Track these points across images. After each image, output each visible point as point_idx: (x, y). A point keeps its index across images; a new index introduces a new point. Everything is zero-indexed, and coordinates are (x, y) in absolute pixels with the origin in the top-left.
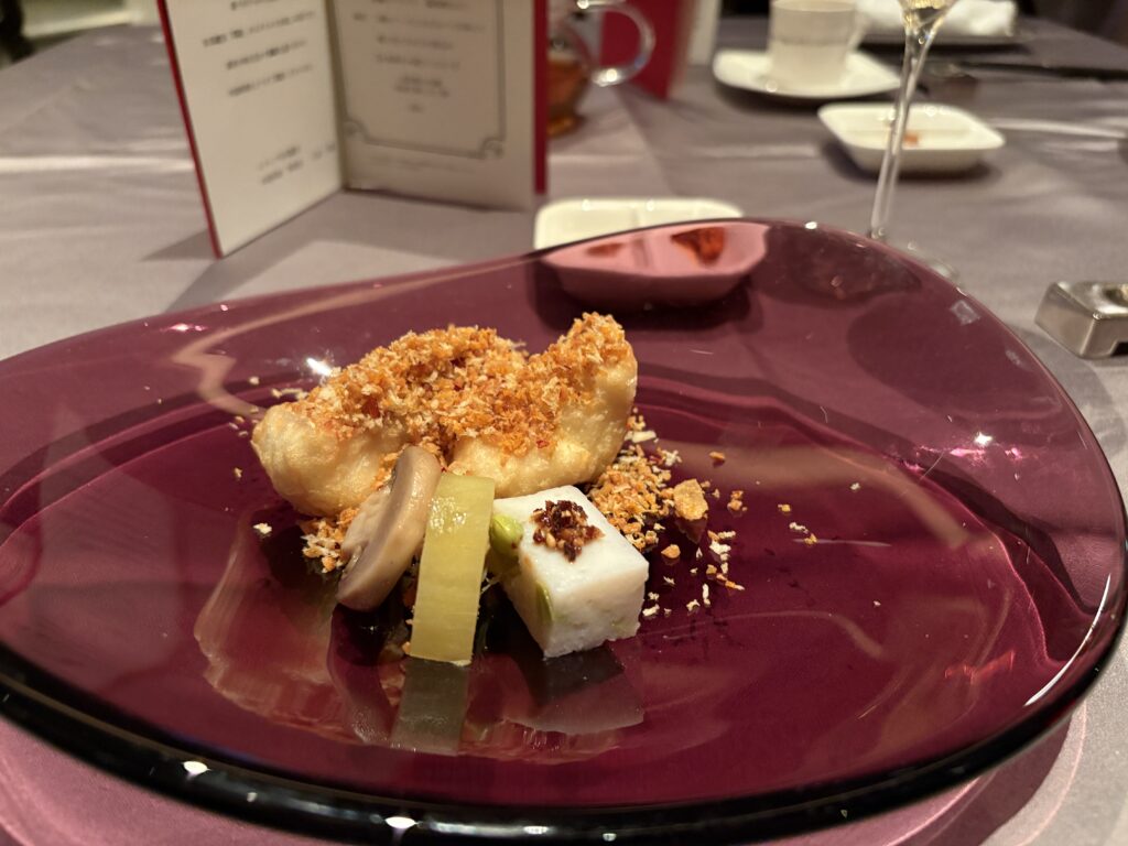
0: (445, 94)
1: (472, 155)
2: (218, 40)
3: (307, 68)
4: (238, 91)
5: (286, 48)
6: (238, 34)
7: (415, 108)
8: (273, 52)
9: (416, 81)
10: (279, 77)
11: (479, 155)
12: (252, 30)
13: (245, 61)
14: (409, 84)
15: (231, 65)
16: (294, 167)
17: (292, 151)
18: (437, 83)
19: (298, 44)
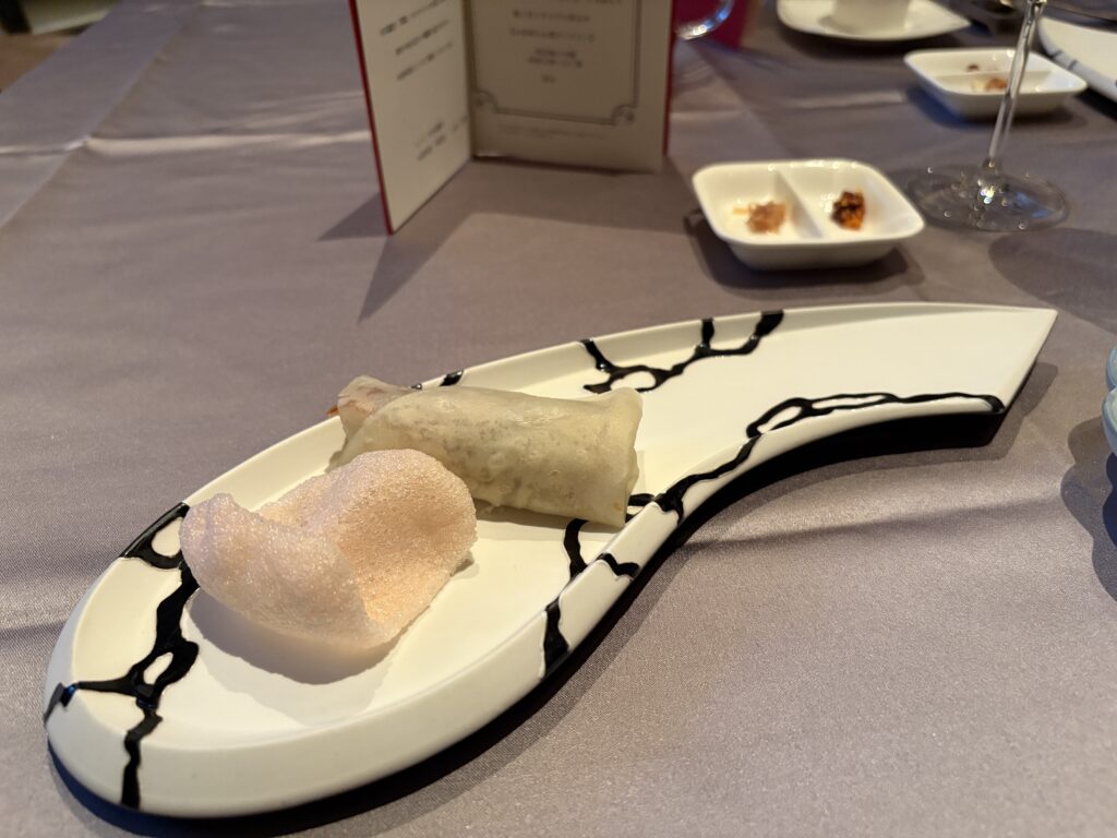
0: (579, 64)
1: (603, 122)
2: (390, 28)
3: (449, 45)
4: (404, 75)
5: (435, 29)
6: (404, 20)
7: (547, 79)
8: (427, 34)
9: (552, 53)
10: (431, 57)
11: (612, 122)
12: (414, 15)
13: (409, 45)
14: (542, 57)
15: (399, 51)
16: (440, 141)
17: (439, 127)
18: (572, 54)
19: (443, 24)
